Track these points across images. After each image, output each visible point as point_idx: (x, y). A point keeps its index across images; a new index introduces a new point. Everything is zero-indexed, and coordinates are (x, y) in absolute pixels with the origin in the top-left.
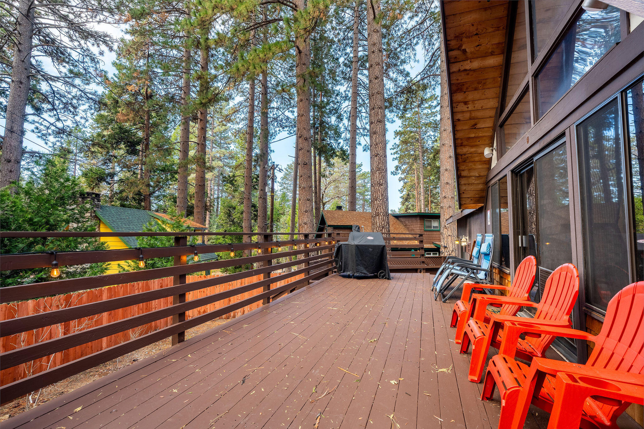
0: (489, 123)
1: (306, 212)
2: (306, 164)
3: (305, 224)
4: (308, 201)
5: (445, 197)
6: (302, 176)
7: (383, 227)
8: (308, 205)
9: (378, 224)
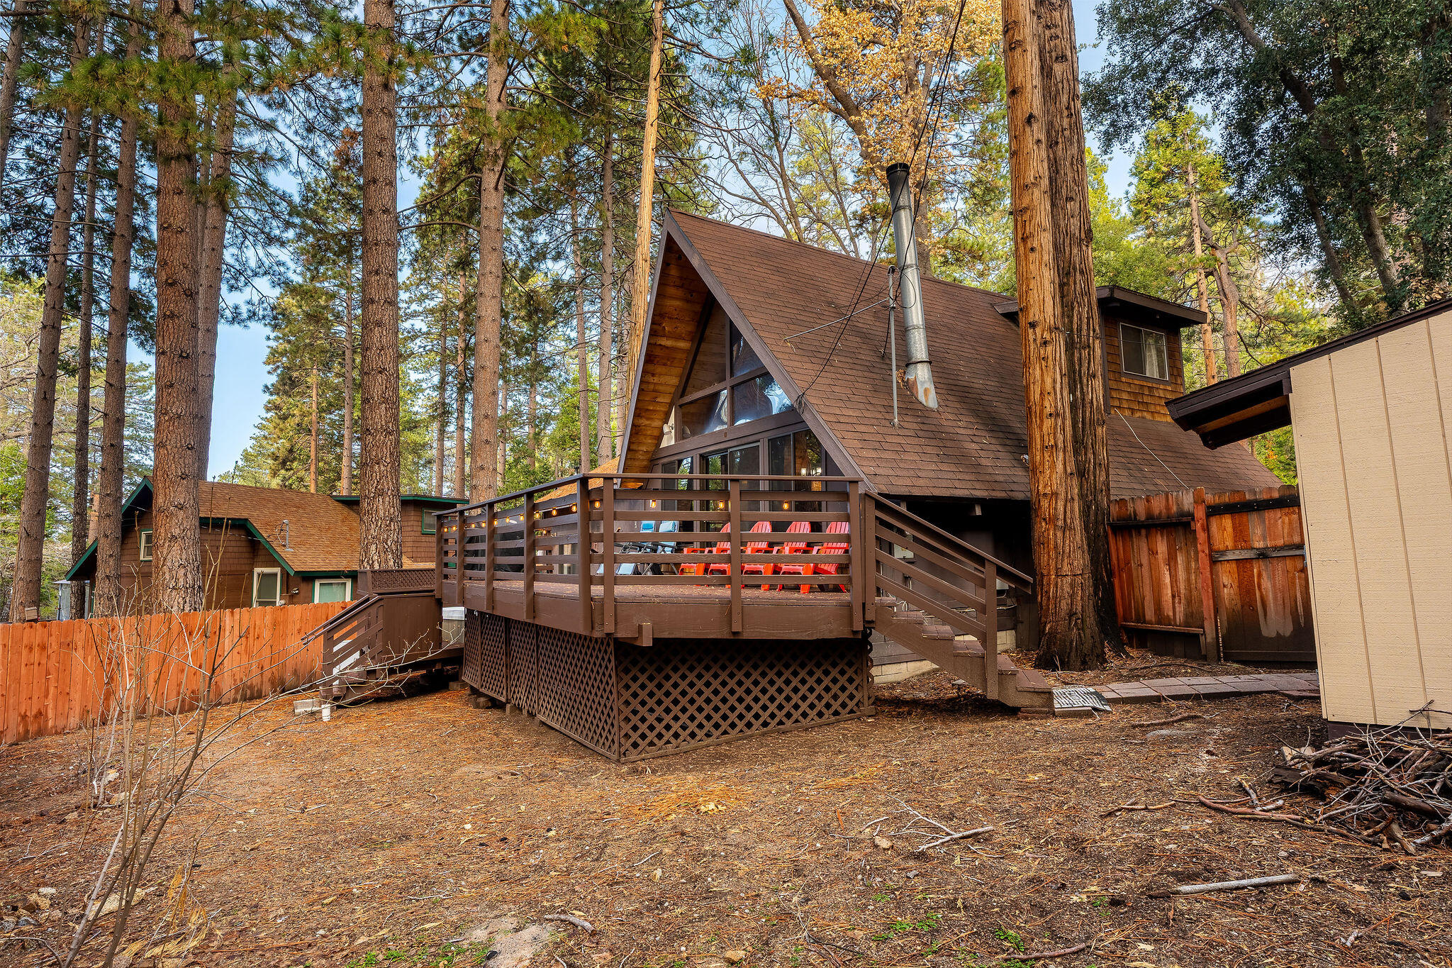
0: (667, 400)
1: (184, 477)
2: (187, 357)
3: (181, 507)
4: (189, 452)
5: (482, 468)
6: (172, 386)
7: (391, 520)
8: (189, 461)
9: (381, 513)
